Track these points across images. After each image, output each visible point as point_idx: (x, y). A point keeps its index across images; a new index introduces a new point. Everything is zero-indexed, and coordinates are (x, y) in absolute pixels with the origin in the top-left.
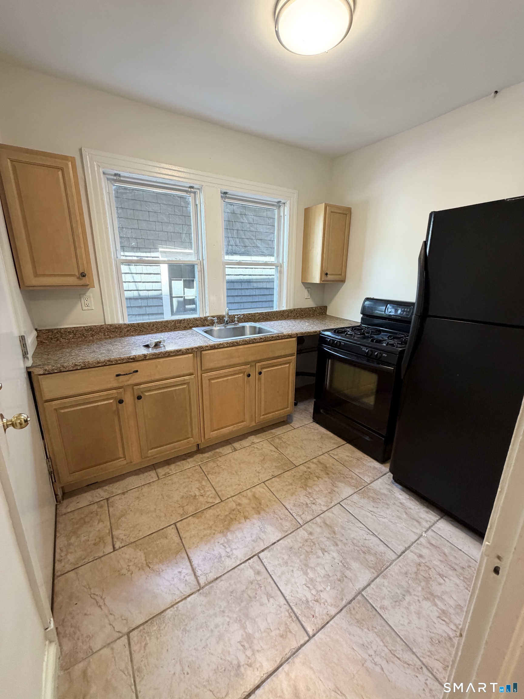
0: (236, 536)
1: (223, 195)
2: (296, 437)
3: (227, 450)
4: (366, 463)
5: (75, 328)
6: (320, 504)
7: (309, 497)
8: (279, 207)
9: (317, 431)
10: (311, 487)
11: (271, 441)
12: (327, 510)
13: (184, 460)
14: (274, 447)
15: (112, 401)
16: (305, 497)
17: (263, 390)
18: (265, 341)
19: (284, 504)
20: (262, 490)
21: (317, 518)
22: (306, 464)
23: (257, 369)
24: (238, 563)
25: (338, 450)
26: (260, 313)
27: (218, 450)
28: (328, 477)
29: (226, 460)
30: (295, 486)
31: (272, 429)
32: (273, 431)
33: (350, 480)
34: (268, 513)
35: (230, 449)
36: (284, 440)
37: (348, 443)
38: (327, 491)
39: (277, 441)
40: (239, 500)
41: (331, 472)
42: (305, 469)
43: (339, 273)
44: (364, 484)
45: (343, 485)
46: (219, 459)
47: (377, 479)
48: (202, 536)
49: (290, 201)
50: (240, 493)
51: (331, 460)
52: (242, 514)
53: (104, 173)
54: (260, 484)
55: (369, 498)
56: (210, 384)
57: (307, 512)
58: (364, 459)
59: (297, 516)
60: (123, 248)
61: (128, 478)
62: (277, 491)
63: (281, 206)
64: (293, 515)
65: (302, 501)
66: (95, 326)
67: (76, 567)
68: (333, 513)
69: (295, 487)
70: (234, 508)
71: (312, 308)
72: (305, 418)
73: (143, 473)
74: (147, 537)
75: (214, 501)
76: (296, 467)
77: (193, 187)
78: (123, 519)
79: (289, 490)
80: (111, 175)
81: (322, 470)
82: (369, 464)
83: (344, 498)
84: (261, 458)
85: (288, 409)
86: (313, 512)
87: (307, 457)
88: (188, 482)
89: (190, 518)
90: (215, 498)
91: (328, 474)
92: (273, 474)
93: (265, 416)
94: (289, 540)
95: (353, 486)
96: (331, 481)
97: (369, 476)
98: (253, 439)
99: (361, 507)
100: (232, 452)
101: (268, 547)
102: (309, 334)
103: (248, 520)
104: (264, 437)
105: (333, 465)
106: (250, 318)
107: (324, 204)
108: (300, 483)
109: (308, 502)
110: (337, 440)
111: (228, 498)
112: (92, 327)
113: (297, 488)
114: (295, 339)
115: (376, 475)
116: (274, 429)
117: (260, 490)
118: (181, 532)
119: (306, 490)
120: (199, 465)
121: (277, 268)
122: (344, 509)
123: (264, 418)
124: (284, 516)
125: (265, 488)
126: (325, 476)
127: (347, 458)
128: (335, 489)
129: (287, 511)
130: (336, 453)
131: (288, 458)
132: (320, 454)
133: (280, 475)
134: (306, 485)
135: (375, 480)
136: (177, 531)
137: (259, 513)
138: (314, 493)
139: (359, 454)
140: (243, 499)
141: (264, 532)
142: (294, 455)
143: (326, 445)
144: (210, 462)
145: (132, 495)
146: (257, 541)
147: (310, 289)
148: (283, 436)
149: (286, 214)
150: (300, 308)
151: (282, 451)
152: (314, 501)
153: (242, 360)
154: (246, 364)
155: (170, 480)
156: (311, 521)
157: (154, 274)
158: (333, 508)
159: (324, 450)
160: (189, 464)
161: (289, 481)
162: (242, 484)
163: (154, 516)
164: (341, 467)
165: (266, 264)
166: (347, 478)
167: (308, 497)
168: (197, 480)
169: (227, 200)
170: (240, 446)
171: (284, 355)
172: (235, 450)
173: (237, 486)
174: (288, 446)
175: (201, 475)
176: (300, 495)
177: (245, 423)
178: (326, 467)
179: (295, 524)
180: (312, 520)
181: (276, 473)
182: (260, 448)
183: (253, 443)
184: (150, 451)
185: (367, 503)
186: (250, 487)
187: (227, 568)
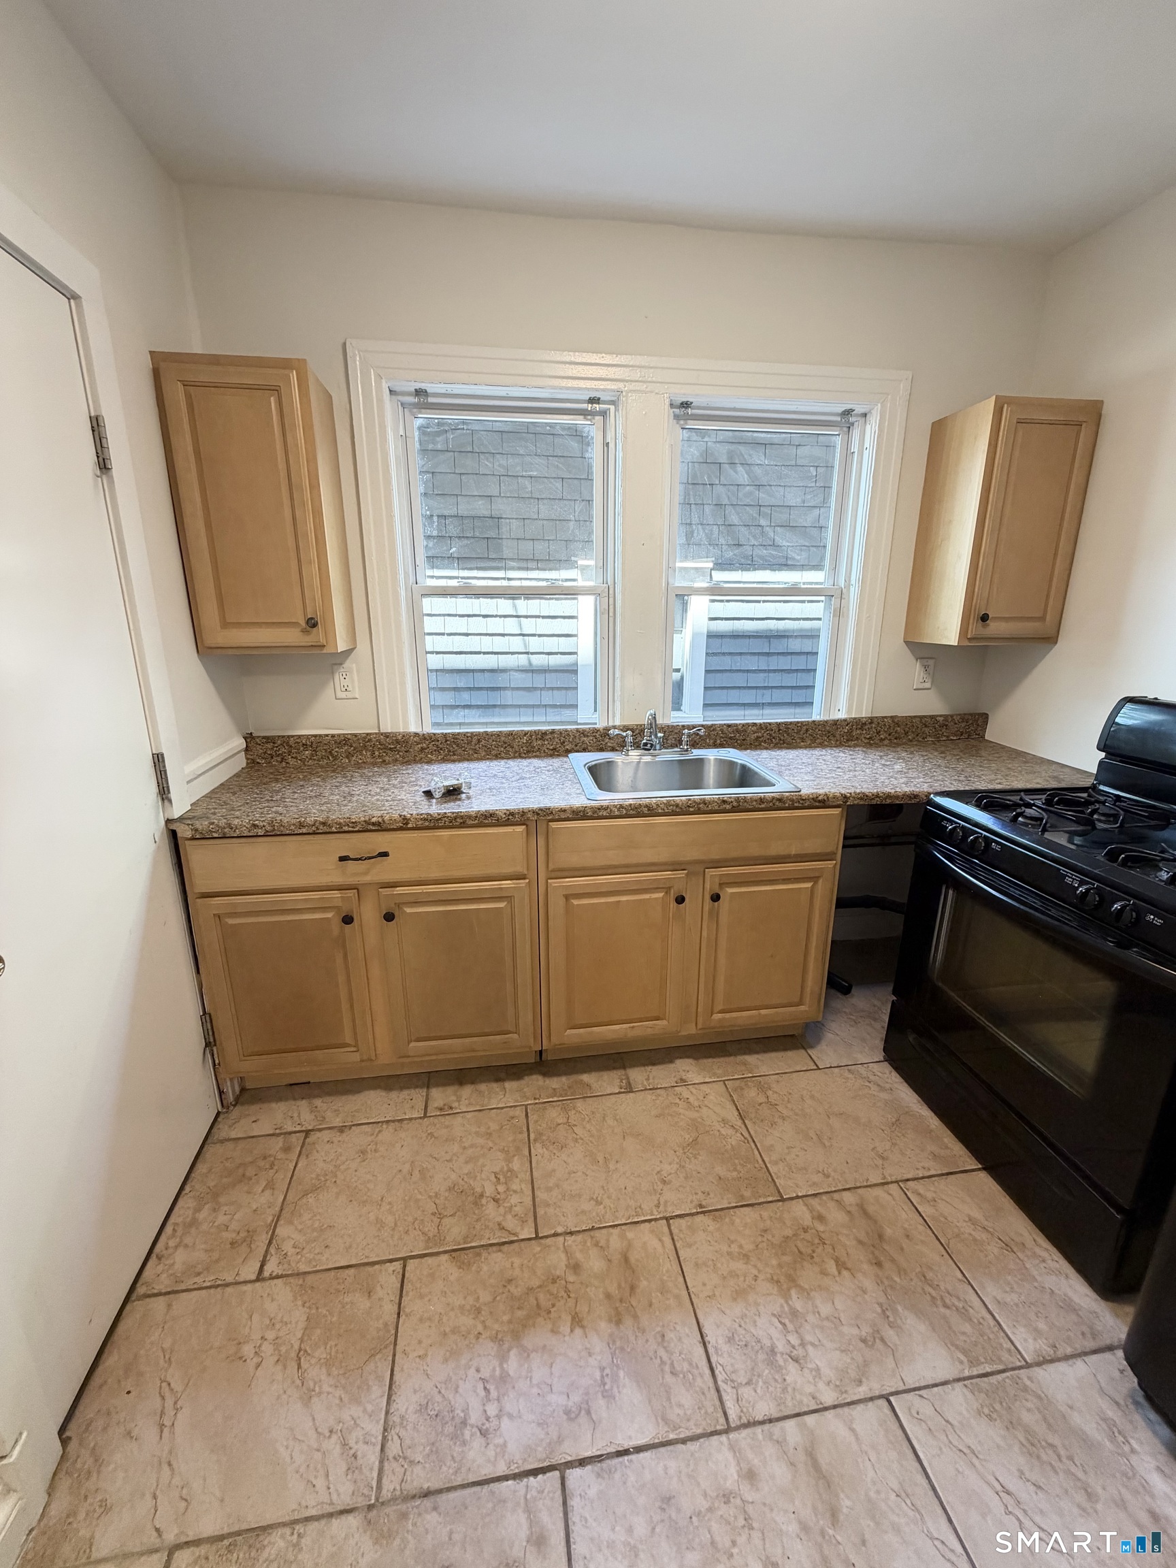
0: (530, 1370)
1: (677, 411)
2: (812, 1097)
3: (605, 1082)
4: (1035, 1273)
5: (315, 736)
6: (818, 1369)
7: (790, 1327)
8: (850, 427)
9: (884, 1096)
10: (806, 1293)
11: (735, 1090)
12: (835, 1407)
13: (497, 1080)
14: (736, 1113)
15: (329, 915)
16: (775, 1321)
17: (723, 943)
18: (734, 810)
19: (701, 1321)
20: (654, 1243)
21: (790, 1424)
22: (814, 1202)
23: (708, 886)
24: (501, 1470)
25: (942, 1183)
26: (761, 724)
27: (585, 1077)
28: (877, 1276)
29: (593, 1113)
30: (755, 1266)
31: (750, 1051)
32: (751, 1059)
33: (954, 1318)
34: (644, 1331)
35: (617, 1082)
36: (773, 1098)
37: (987, 1168)
38: (855, 1331)
39: (752, 1093)
40: (581, 1251)
41: (893, 1260)
42: (807, 1220)
43: (1039, 614)
44: (1005, 1356)
45: (922, 1327)
46: (580, 1104)
47: (1067, 1358)
48: (448, 1330)
49: (882, 407)
50: (593, 1229)
51: (906, 1215)
52: (571, 1303)
53: (392, 392)
54: (656, 1220)
55: (1011, 1425)
56: (568, 909)
57: (765, 1383)
58: (1035, 1255)
59: (725, 1382)
60: (432, 560)
61: (367, 1093)
62: (697, 1264)
63: (856, 424)
64: (717, 1372)
65: (760, 1333)
66: (355, 735)
67: (175, 1289)
68: (852, 1430)
69: (756, 1272)
70: (558, 1273)
71: (932, 717)
72: (863, 1040)
73: (402, 1089)
74: (333, 1273)
75: (518, 1229)
76: (783, 1200)
77: (599, 399)
78: (311, 1199)
79: (733, 1274)
80: (409, 394)
81: (860, 1242)
82: (1050, 1281)
83: (911, 1383)
84: (688, 1138)
85: (802, 1008)
86: (784, 1390)
87: (828, 1176)
88: (482, 1147)
89: (444, 1257)
90: (524, 1222)
91: (879, 1264)
92: (704, 1203)
93: (727, 1015)
94: (673, 1465)
95: (957, 1347)
96: (883, 1299)
97: (1037, 1333)
98: (686, 1068)
99: (968, 1453)
100: (620, 1093)
101: (598, 1458)
102: (888, 801)
103: (578, 1331)
104: (719, 1072)
105: (908, 1236)
106: (731, 738)
107: (994, 397)
108: (774, 1262)
109: (781, 1346)
110: (947, 1148)
111: (556, 1235)
112: (349, 737)
113: (761, 1277)
114: (837, 811)
115: (1068, 1340)
116: (757, 1053)
117: (648, 1241)
118: (407, 1292)
119: (786, 1296)
120: (526, 1106)
121: (831, 600)
122: (900, 1432)
123: (720, 1020)
124: (686, 1366)
125: (664, 1239)
126: (865, 1266)
127: (967, 1229)
128: (890, 1334)
129: (701, 1350)
130: (930, 1195)
131: (763, 1161)
132: (873, 1180)
133: (721, 1213)
134: (792, 1280)
135: (1059, 1360)
136: (399, 1285)
137: (619, 1322)
138: (811, 1318)
139: (1019, 1225)
140: (594, 1252)
141: (608, 1396)
142: (788, 1158)
143: (903, 1154)
144: (554, 1107)
145: (357, 1138)
146: (576, 1417)
147: (931, 662)
148: (774, 1085)
149: (867, 445)
150: (891, 717)
151: (756, 1132)
152: (800, 1352)
153: (663, 855)
154: (675, 866)
155: (447, 1127)
156: (767, 1427)
157: (564, 617)
158: (860, 1407)
159: (893, 1173)
160: (506, 1095)
161: (743, 1242)
162: (607, 1202)
163: (372, 1217)
164: (932, 1254)
165: (793, 591)
166: (946, 1306)
167: (784, 1325)
168: (502, 1151)
169: (691, 424)
170: (645, 1083)
171: (796, 856)
172: (629, 1089)
173: (593, 1202)
174: (780, 1121)
175: (520, 1136)
176: (761, 1308)
177: (664, 1022)
178: (881, 1237)
179: (710, 1410)
180: (770, 1421)
181: (714, 1202)
182: (696, 1104)
183: (682, 1080)
184: (412, 1044)
185: (998, 1447)
186: (624, 1221)
187: (464, 1470)
